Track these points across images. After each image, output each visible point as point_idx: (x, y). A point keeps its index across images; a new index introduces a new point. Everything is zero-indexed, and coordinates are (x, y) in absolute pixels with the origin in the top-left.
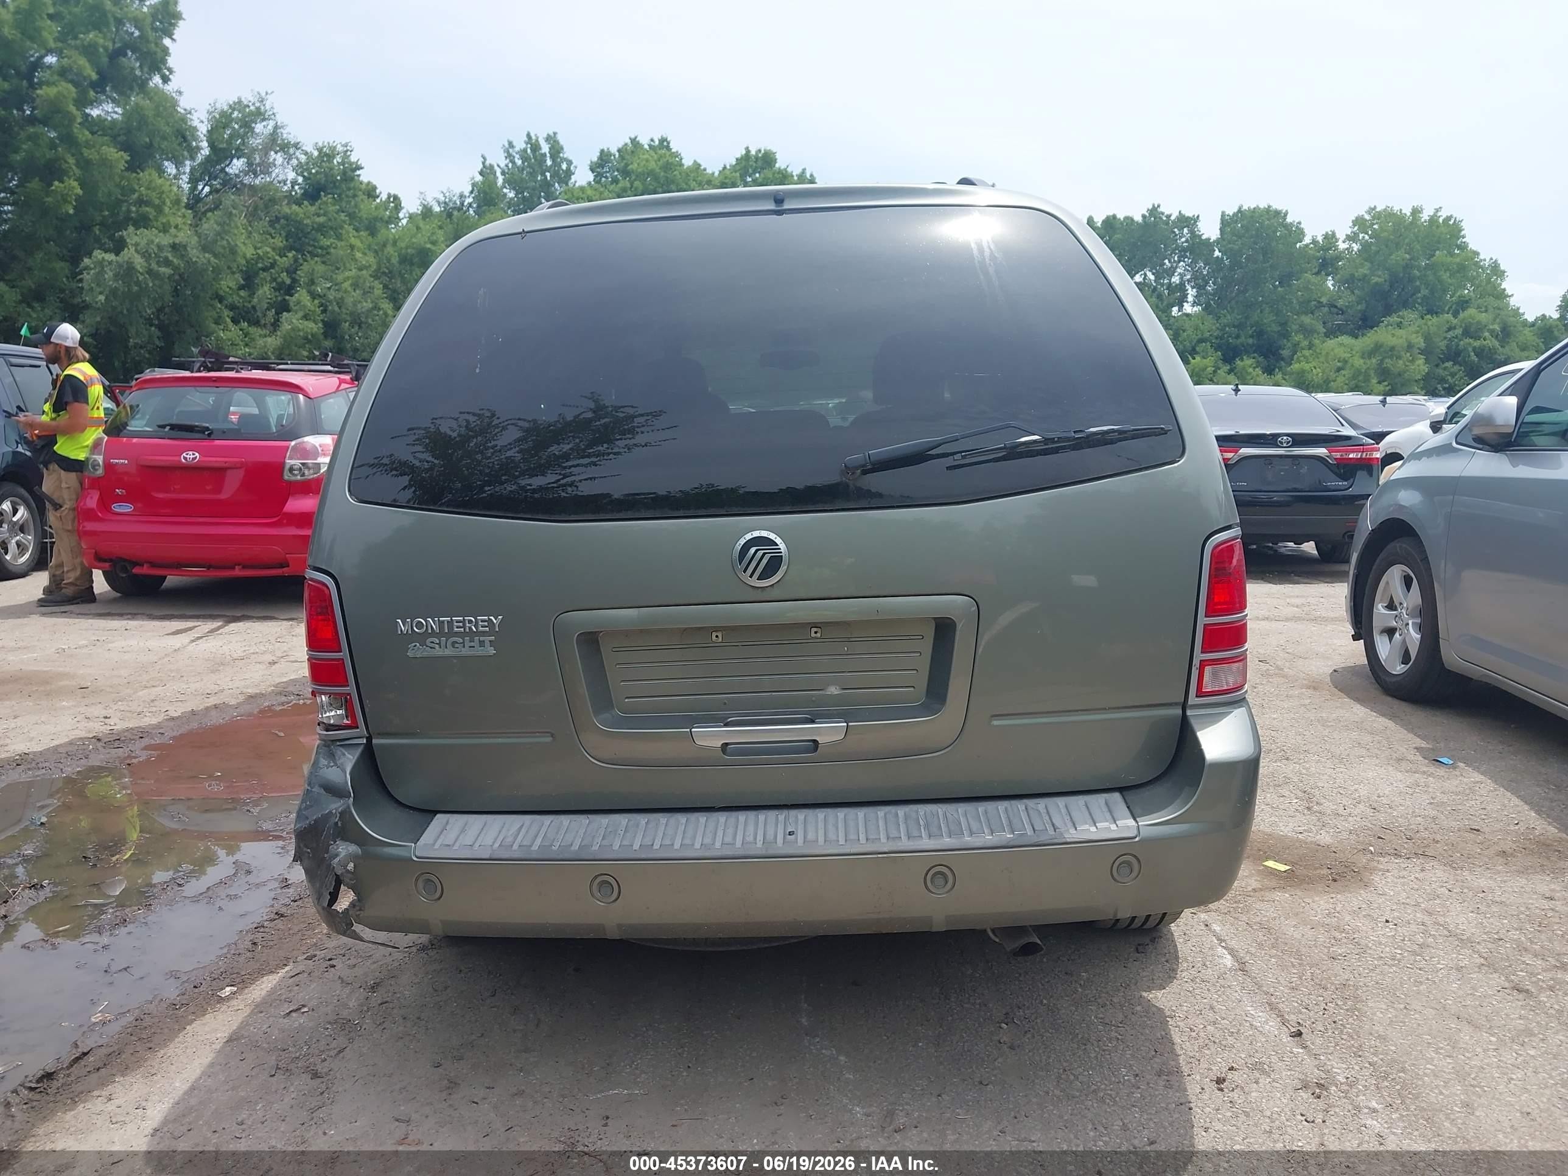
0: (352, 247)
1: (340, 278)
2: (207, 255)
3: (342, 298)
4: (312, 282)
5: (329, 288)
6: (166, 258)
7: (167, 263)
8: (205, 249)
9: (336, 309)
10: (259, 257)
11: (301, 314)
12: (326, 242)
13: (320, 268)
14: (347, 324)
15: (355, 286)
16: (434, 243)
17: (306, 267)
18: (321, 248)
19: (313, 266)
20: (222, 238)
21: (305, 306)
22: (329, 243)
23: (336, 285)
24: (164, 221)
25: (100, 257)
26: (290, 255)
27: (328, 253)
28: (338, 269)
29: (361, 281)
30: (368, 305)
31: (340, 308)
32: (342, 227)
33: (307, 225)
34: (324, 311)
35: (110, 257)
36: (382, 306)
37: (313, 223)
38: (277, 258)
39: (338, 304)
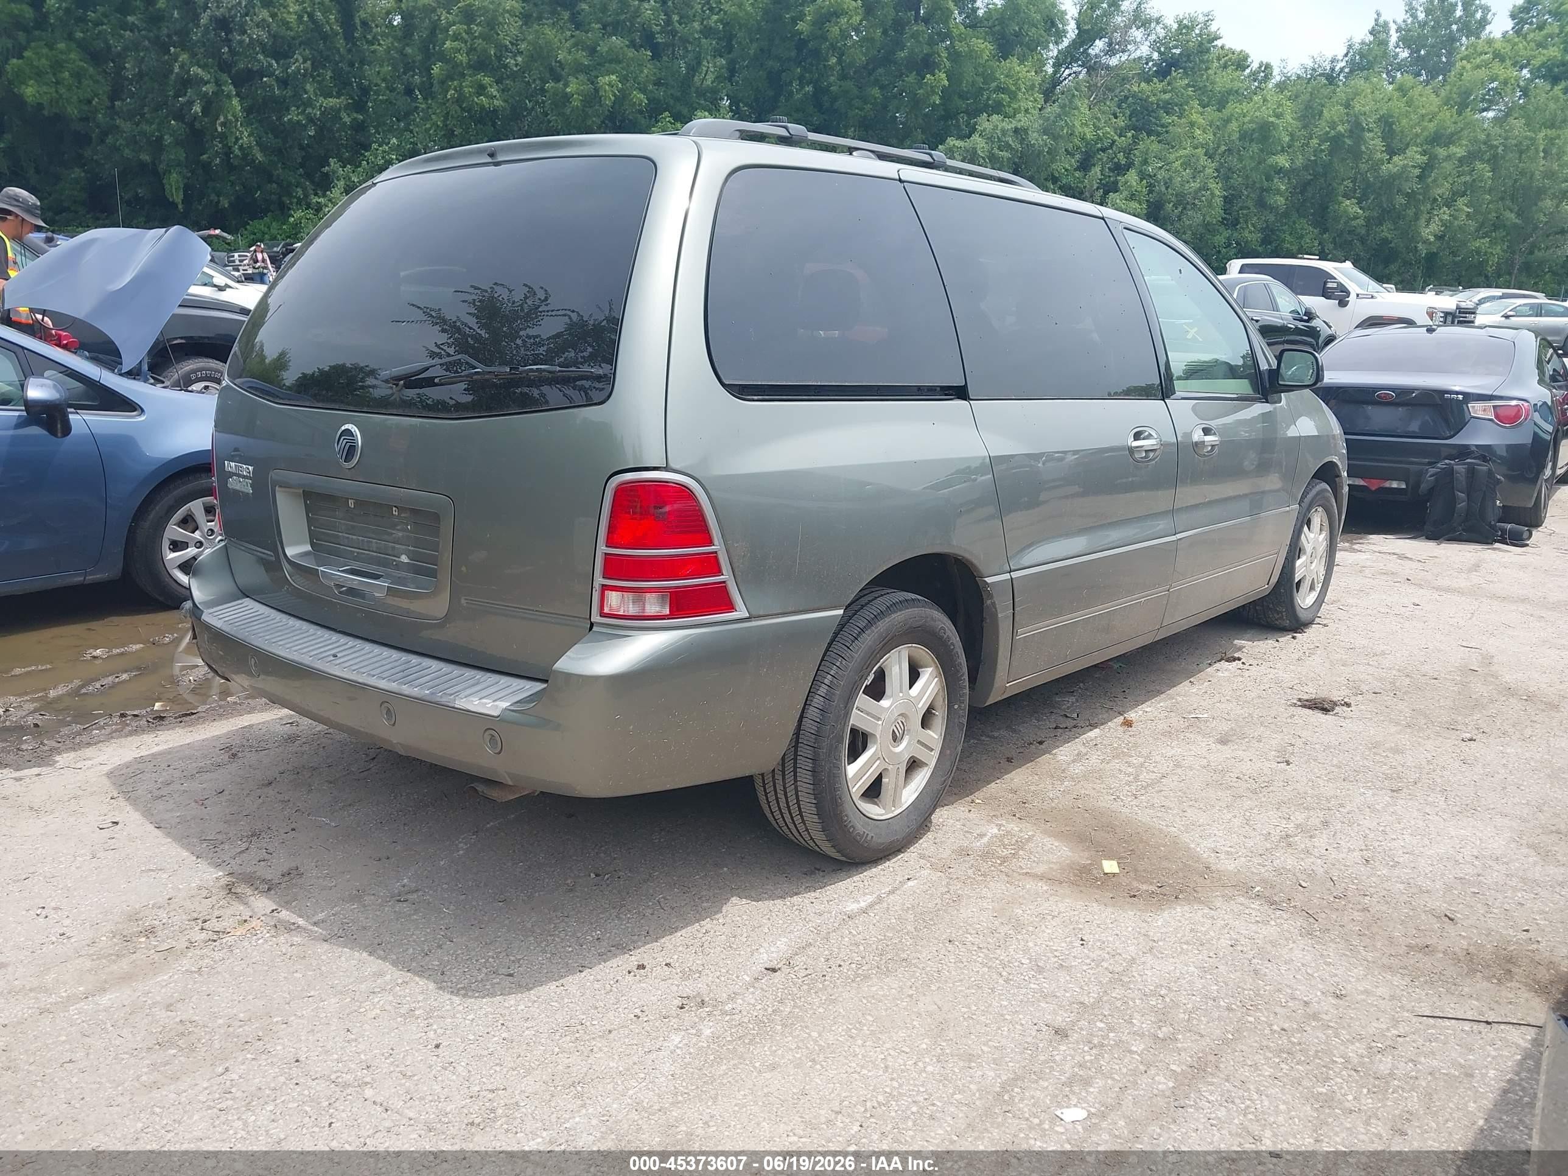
0: (1192, 124)
1: (1172, 157)
2: (1045, 137)
3: (1170, 179)
4: (1145, 162)
5: (1161, 168)
6: (1007, 143)
7: (1008, 147)
8: (1045, 131)
9: (1163, 189)
10: (1100, 139)
11: (1125, 193)
12: (1167, 119)
13: (1155, 147)
14: (1172, 204)
15: (1186, 165)
16: (1278, 116)
17: (1141, 146)
18: (1162, 126)
19: (1150, 145)
20: (1061, 119)
21: (1131, 186)
22: (1170, 121)
23: (1167, 164)
24: (1015, 106)
25: (952, 143)
26: (1129, 135)
27: (1167, 132)
28: (1173, 147)
29: (1193, 160)
30: (1195, 185)
31: (1167, 188)
32: (1187, 103)
33: (1152, 103)
34: (1150, 192)
35: (959, 143)
36: (1211, 186)
37: (1158, 100)
38: (1116, 138)
39: (1166, 183)
